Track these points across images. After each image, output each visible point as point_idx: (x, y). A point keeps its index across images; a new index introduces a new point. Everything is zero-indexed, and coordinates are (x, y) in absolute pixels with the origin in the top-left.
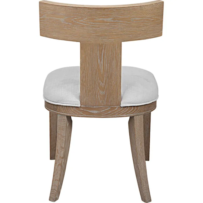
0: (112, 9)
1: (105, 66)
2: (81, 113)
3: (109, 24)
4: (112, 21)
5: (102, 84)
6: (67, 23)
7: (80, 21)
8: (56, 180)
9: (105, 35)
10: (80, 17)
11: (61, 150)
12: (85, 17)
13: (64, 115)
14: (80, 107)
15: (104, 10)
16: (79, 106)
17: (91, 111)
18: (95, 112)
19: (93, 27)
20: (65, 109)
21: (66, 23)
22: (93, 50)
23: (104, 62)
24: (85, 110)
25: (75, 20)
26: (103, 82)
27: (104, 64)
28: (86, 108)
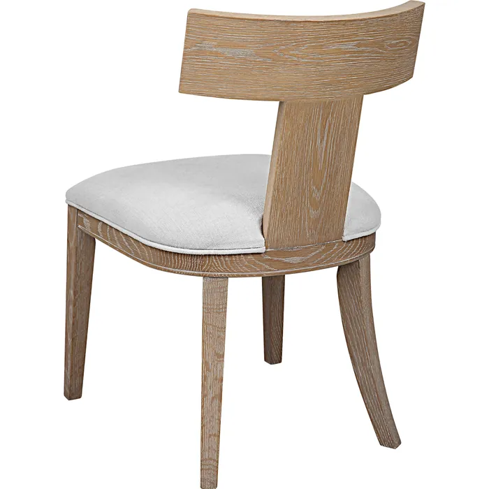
0: (358, 22)
1: (328, 151)
2: (267, 267)
3: (349, 57)
4: (355, 50)
5: (318, 195)
6: (261, 59)
7: (291, 52)
8: (210, 436)
9: (339, 81)
10: (294, 44)
11: (216, 362)
12: (306, 44)
13: (223, 278)
14: (265, 252)
15: (344, 25)
16: (262, 250)
17: (287, 260)
18: (296, 260)
19: (318, 64)
20: (226, 261)
21: (258, 60)
22: (310, 117)
23: (327, 144)
24: (276, 259)
25: (281, 51)
26: (319, 190)
27: (326, 147)
28: (278, 253)
